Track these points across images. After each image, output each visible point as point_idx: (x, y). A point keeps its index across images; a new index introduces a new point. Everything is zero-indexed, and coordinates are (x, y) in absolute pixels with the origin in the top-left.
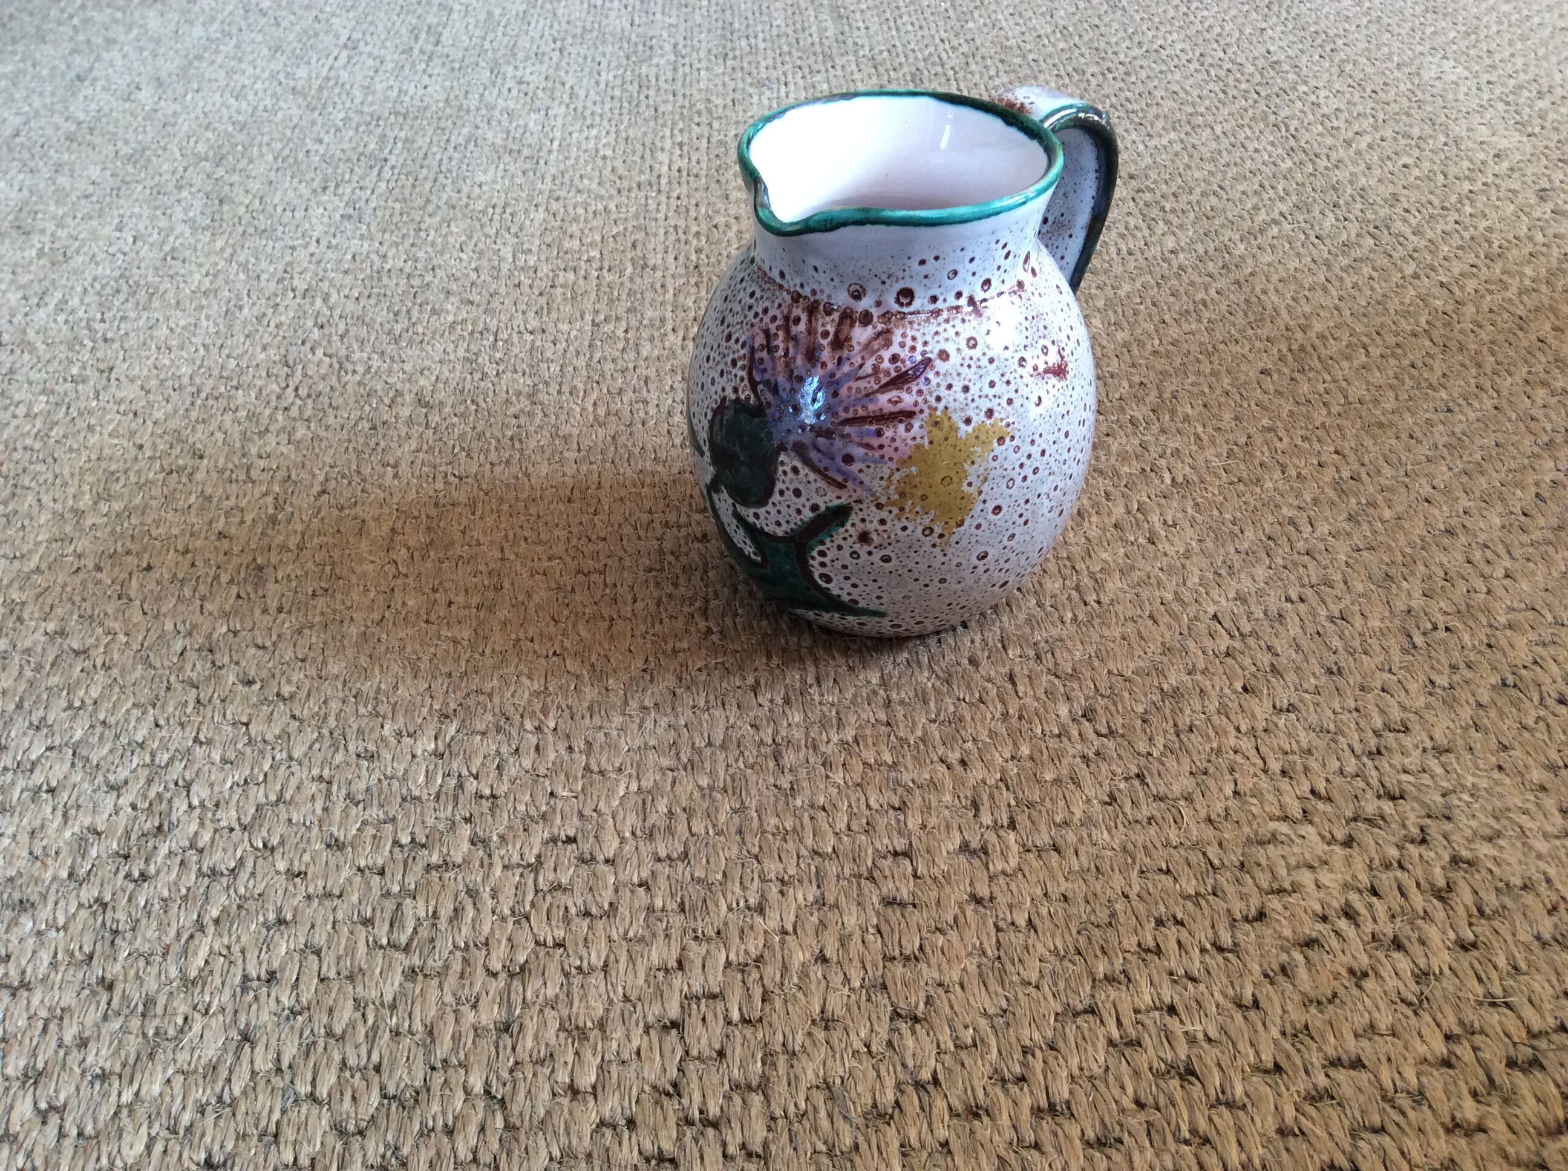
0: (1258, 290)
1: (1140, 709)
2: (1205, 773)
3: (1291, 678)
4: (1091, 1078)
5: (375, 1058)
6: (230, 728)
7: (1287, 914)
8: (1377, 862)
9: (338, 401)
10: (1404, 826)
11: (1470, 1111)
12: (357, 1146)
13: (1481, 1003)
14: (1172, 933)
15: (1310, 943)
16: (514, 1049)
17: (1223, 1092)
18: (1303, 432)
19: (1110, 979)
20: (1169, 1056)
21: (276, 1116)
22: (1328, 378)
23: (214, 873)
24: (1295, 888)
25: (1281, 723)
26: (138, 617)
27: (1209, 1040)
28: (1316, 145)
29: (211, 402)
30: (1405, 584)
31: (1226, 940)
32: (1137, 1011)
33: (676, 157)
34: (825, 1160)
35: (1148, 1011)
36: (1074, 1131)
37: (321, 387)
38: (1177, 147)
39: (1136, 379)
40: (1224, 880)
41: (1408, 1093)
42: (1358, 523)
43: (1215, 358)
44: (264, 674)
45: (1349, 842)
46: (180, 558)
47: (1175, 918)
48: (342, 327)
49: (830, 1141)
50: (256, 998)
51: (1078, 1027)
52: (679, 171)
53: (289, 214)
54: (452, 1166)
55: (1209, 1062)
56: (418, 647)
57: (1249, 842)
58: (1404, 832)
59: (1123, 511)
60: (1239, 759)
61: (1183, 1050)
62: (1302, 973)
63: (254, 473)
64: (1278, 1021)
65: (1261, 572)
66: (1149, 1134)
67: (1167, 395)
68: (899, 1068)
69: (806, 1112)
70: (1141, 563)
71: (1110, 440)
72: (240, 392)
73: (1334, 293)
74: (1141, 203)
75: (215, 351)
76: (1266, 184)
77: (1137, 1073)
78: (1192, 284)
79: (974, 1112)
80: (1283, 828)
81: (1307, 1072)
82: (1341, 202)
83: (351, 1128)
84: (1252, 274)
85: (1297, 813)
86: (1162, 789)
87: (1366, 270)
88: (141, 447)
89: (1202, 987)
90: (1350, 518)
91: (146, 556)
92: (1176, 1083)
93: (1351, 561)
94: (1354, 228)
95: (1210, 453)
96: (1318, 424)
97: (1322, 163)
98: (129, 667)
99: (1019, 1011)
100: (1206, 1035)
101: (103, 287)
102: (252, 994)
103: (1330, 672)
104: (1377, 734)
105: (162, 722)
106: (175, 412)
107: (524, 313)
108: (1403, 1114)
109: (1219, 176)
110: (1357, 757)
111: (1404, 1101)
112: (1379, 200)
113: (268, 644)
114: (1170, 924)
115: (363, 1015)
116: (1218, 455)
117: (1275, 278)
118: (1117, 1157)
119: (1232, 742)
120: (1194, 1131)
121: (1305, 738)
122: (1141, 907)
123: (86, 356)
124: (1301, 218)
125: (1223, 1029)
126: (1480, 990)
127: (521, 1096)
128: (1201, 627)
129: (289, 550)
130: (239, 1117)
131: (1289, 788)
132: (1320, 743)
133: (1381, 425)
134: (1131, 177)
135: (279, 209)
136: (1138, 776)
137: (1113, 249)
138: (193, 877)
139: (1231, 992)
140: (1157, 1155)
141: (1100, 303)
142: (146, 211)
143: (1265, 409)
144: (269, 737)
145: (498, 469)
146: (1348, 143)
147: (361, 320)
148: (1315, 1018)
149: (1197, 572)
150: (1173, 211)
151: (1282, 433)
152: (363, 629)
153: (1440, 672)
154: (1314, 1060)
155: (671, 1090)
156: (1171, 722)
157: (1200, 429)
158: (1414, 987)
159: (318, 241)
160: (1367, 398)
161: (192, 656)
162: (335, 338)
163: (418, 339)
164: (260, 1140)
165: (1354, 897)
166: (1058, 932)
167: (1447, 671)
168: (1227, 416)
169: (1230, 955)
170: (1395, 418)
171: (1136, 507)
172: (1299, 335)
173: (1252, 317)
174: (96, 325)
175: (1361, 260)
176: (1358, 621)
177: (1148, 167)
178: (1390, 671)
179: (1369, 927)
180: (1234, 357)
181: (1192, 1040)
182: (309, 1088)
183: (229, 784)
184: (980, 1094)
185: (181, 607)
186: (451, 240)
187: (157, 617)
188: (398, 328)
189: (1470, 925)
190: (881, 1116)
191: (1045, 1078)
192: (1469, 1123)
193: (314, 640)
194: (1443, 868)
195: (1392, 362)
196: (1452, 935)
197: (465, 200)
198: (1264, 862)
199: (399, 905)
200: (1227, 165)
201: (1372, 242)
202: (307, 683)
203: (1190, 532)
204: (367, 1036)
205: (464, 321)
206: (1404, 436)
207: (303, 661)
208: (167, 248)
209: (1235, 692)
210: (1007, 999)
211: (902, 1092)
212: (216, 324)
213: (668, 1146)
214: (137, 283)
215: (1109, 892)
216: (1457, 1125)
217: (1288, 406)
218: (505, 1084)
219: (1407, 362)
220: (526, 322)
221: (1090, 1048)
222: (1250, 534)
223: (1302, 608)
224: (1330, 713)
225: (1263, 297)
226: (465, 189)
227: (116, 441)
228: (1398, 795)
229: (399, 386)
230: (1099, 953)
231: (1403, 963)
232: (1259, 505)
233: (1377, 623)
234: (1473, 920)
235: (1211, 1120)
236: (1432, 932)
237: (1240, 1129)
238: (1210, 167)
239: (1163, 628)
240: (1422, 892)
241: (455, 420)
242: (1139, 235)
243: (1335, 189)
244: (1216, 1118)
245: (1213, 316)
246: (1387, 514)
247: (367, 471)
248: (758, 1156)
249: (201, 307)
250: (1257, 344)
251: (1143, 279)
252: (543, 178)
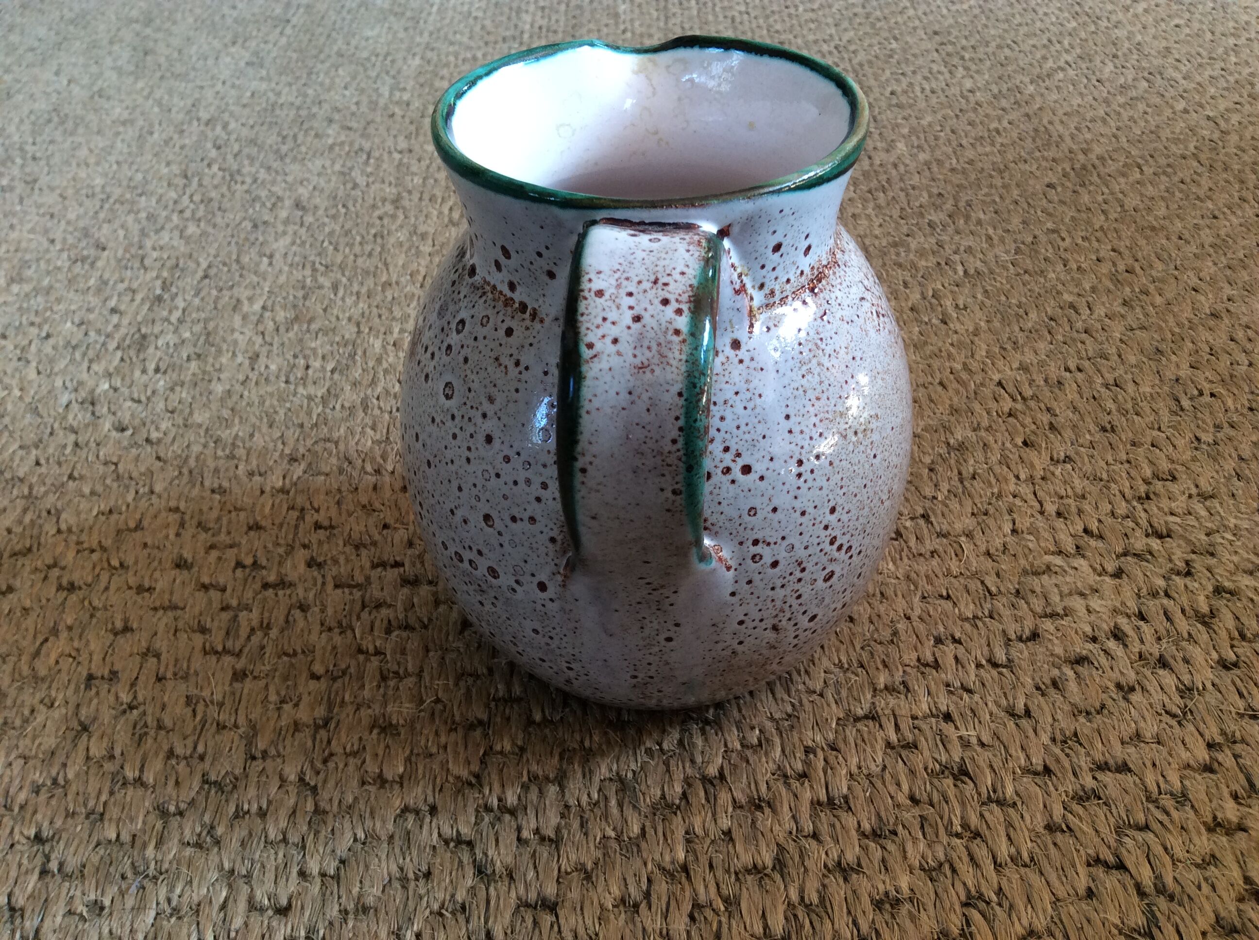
0: (1045, 121)
1: (927, 460)
2: (986, 514)
3: (1068, 434)
4: (869, 776)
5: (200, 749)
6: (101, 468)
7: (1059, 634)
8: (1144, 591)
9: (226, 205)
10: (1171, 560)
11: (1231, 812)
12: (176, 825)
13: (1242, 716)
14: (949, 650)
15: (1080, 660)
16: (329, 742)
17: (995, 791)
18: (1083, 234)
19: (890, 689)
20: (944, 759)
21: (103, 798)
22: (1106, 191)
23: (72, 587)
24: (1067, 612)
25: (1058, 472)
26: (32, 375)
27: (982, 745)
28: (1097, 10)
29: (117, 206)
30: (1173, 357)
31: (1001, 656)
32: (914, 718)
33: (538, 18)
34: (615, 845)
35: (925, 717)
36: (850, 822)
37: (213, 194)
38: (977, 11)
39: (935, 191)
40: (1000, 604)
41: (1172, 794)
42: (1132, 308)
43: (1006, 175)
44: (137, 422)
45: (1118, 574)
46: (75, 329)
47: (953, 637)
48: (236, 147)
49: (619, 828)
50: (97, 693)
51: (858, 731)
52: (540, 28)
53: (201, 62)
54: (262, 845)
55: (982, 764)
56: (276, 403)
57: (1025, 572)
58: (1170, 565)
59: (918, 296)
60: (1018, 502)
61: (957, 753)
62: (1072, 686)
63: (147, 262)
64: (1049, 728)
65: (1042, 346)
66: (922, 827)
67: (962, 204)
68: (688, 765)
69: (598, 802)
70: (934, 339)
71: (910, 239)
72: (143, 198)
73: (1113, 124)
74: (944, 54)
75: (125, 167)
76: (1054, 39)
77: (912, 772)
78: (987, 116)
79: (757, 805)
80: (1058, 561)
81: (1075, 774)
82: (1120, 53)
83: (172, 809)
84: (1040, 109)
85: (1071, 549)
86: (945, 527)
87: (1141, 106)
88: (53, 241)
89: (976, 697)
90: (1125, 303)
91: (46, 328)
92: (950, 781)
93: (1124, 338)
94: (1130, 74)
95: (999, 250)
96: (1097, 227)
97: (1104, 23)
98: (19, 416)
99: (802, 716)
100: (979, 740)
101: (38, 118)
102: (94, 690)
103: (1104, 430)
104: (1147, 482)
105: (42, 461)
106: (86, 213)
107: (395, 137)
108: (1168, 814)
109: (1013, 33)
110: (1127, 501)
111: (1167, 802)
112: (1153, 52)
113: (143, 399)
114: (949, 642)
115: (194, 711)
116: (1007, 252)
117: (1060, 112)
118: (891, 847)
119: (1012, 487)
120: (965, 826)
121: (1079, 484)
122: (921, 628)
123: (16, 171)
124: (1084, 66)
125: (996, 736)
126: (1241, 704)
127: (331, 784)
128: (987, 392)
129: (170, 323)
130: (70, 797)
131: (1063, 527)
132: (1094, 489)
133: (1153, 229)
134: (936, 33)
135: (194, 59)
136: (923, 516)
137: (918, 89)
138: (54, 589)
139: (1004, 702)
140: (929, 846)
141: (905, 131)
142: (81, 60)
143: (1050, 215)
144: (135, 474)
145: (360, 261)
146: (1127, 9)
147: (253, 142)
148: (1083, 726)
149: (984, 346)
150: (972, 59)
151: (1064, 234)
152: (228, 387)
153: (1204, 431)
154: (1083, 764)
155: (474, 781)
156: (956, 472)
157: (991, 231)
158: (1177, 699)
159: (224, 83)
160: (1141, 206)
161: (75, 406)
162: (230, 157)
163: (300, 157)
164: (87, 817)
165: (1122, 621)
166: (844, 647)
167: (1212, 430)
168: (1016, 222)
169: (1004, 670)
170: (1167, 223)
171: (930, 293)
172: (1081, 157)
173: (1039, 142)
174: (29, 148)
175: (1137, 98)
176: (1131, 388)
177: (951, 26)
178: (1159, 429)
179: (1136, 647)
180: (1023, 173)
181: (965, 744)
182: (137, 773)
183: (95, 513)
184: (763, 788)
185: (71, 368)
186: (337, 80)
187: (49, 376)
188: (284, 149)
189: (1232, 646)
190: (669, 806)
191: (825, 773)
192: (1229, 822)
193: (184, 395)
194: (1207, 597)
195: (1163, 178)
196: (1215, 656)
197: (352, 50)
198: (1038, 589)
199: (236, 616)
200: (1020, 25)
201: (1146, 84)
202: (174, 431)
203: (979, 314)
204: (195, 728)
205: (342, 144)
206: (1174, 238)
207: (172, 412)
208: (96, 89)
209: (1016, 446)
210: (793, 705)
211: (690, 785)
212: (129, 146)
213: (466, 831)
214: (66, 115)
215: (892, 613)
216: (1219, 825)
217: (1072, 213)
218: (318, 773)
219: (1176, 179)
220: (396, 144)
221: (869, 749)
222: (1033, 315)
223: (1080, 376)
224: (1103, 464)
225: (1050, 127)
226: (354, 42)
227: (32, 236)
228: (1165, 532)
229: (280, 193)
230: (881, 667)
231: (1168, 679)
232: (1042, 292)
233: (1148, 390)
234: (1235, 643)
235: (982, 815)
236: (1196, 653)
237: (1010, 825)
238: (1006, 26)
239: (951, 392)
240: (1188, 618)
241: (326, 220)
242: (941, 77)
243: (1114, 44)
244: (987, 815)
245: (1005, 141)
246: (1158, 300)
247: (245, 259)
248: (550, 840)
249: (118, 134)
250: (1044, 164)
251: (943, 112)
252: (421, 34)
